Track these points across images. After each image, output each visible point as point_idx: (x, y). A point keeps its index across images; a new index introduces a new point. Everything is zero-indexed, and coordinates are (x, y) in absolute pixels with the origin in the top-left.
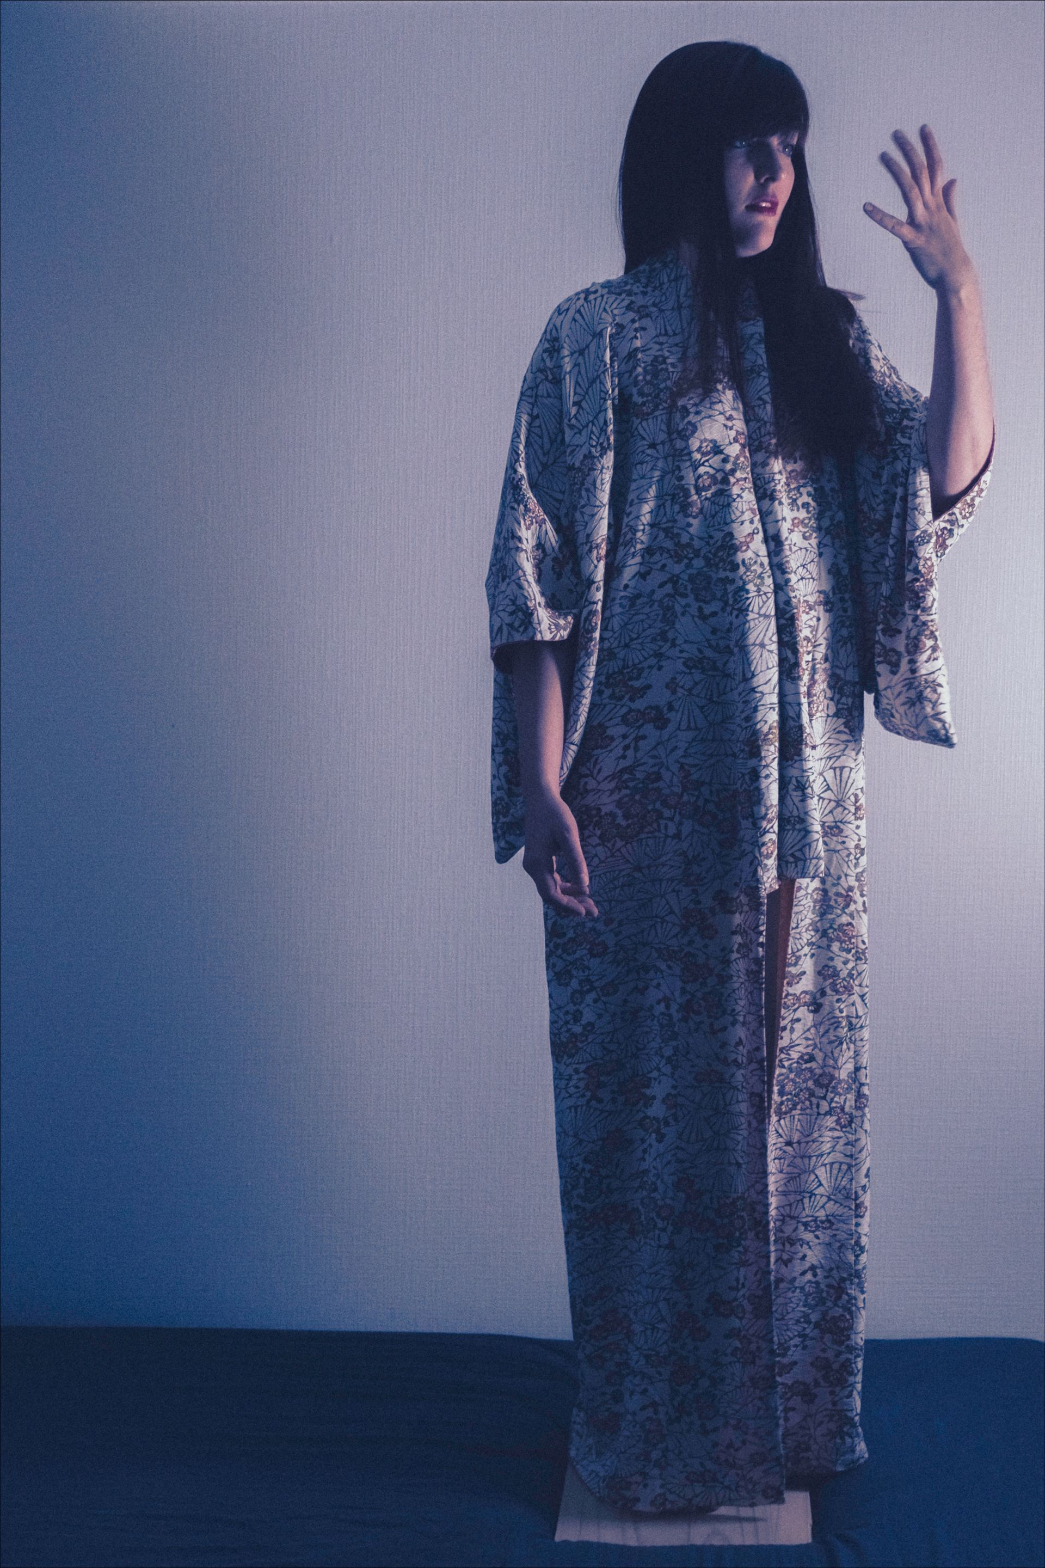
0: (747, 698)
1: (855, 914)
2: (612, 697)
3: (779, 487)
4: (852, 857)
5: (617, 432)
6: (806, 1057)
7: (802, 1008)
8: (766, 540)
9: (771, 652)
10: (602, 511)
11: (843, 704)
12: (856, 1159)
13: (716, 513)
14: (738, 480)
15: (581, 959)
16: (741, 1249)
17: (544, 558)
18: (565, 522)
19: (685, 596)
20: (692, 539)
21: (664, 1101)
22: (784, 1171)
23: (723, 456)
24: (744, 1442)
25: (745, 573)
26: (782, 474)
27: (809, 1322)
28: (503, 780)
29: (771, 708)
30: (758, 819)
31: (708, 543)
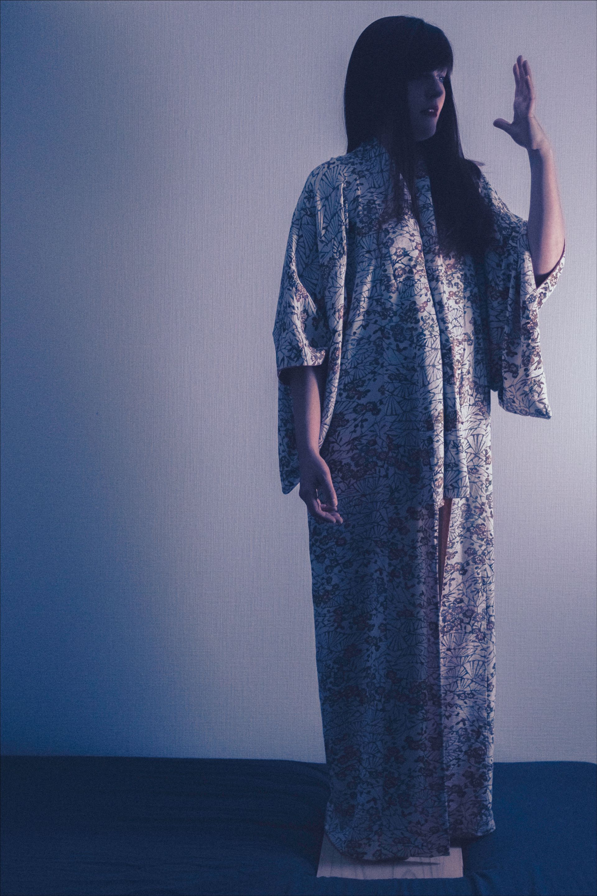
0: (426, 396)
1: (486, 519)
2: (347, 397)
3: (441, 274)
4: (484, 486)
5: (348, 244)
6: (458, 600)
7: (455, 572)
8: (434, 305)
9: (439, 369)
10: (341, 290)
12: (487, 658)
13: (406, 290)
14: (418, 271)
15: (331, 548)
16: (424, 711)
17: (308, 318)
18: (319, 297)
19: (388, 338)
20: (393, 306)
21: (379, 627)
22: (446, 665)
23: (409, 257)
24: (426, 821)
25: (423, 324)
26: (442, 267)
27: (461, 751)
28: (285, 446)
29: (439, 402)
30: (433, 465)
31: (401, 307)
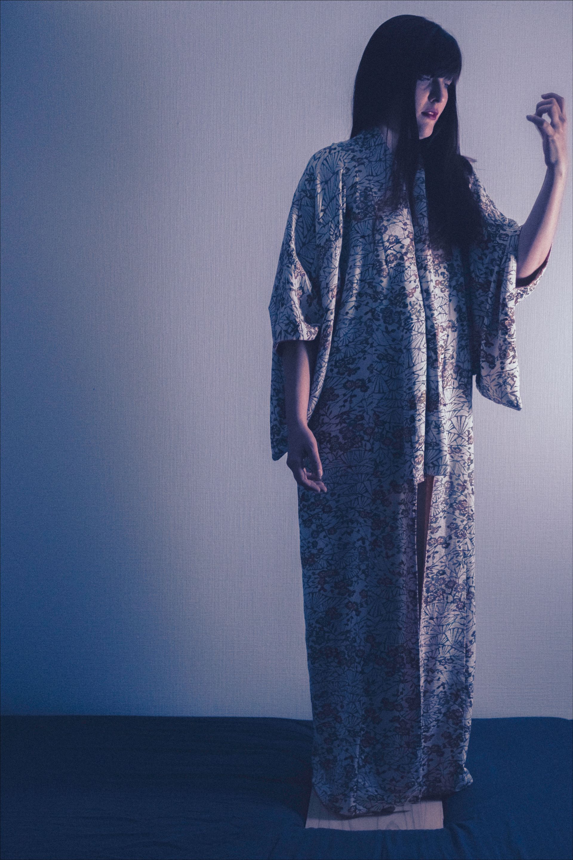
0: (410, 377)
1: (468, 495)
2: (338, 373)
3: (429, 263)
4: (466, 464)
5: (344, 228)
6: (441, 572)
7: (439, 546)
8: (422, 292)
9: (424, 353)
10: (335, 271)
11: (462, 382)
12: (467, 626)
14: (409, 259)
15: (318, 514)
16: (400, 674)
17: (303, 294)
18: (314, 275)
19: (378, 320)
20: (383, 289)
21: (360, 593)
22: (429, 633)
23: (401, 245)
25: (411, 309)
26: (431, 256)
27: (440, 713)
28: (277, 415)
29: (422, 383)
30: (414, 443)
31: (391, 292)
